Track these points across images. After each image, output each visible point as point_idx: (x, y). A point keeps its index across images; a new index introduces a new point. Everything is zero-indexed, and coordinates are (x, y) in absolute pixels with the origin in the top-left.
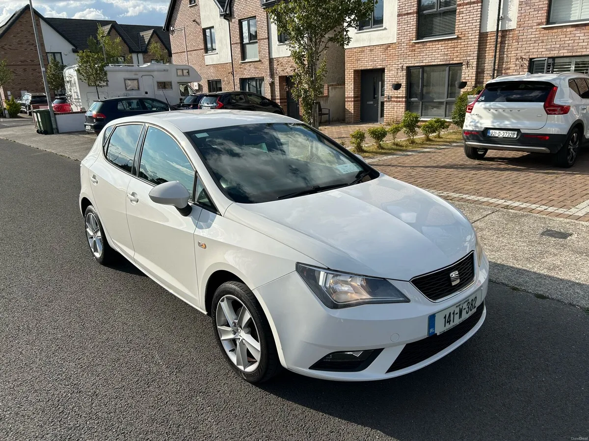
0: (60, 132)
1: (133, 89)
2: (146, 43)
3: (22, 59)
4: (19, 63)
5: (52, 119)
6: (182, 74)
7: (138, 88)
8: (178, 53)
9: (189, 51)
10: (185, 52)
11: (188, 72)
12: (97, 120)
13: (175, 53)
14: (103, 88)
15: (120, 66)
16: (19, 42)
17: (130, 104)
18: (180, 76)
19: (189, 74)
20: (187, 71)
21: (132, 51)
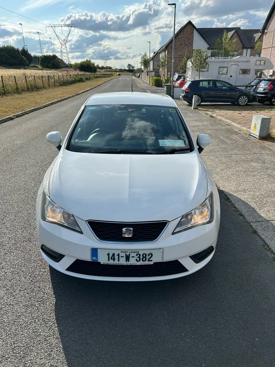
0: (174, 98)
1: (223, 74)
2: (255, 41)
3: (180, 54)
4: (178, 56)
5: (172, 90)
6: (259, 64)
7: (227, 73)
8: (266, 48)
9: (273, 47)
10: (270, 48)
11: (264, 63)
12: (186, 92)
13: (263, 49)
14: (204, 72)
15: (219, 58)
16: (180, 44)
17: (209, 84)
18: (258, 65)
19: (264, 64)
20: (264, 61)
21: (244, 47)
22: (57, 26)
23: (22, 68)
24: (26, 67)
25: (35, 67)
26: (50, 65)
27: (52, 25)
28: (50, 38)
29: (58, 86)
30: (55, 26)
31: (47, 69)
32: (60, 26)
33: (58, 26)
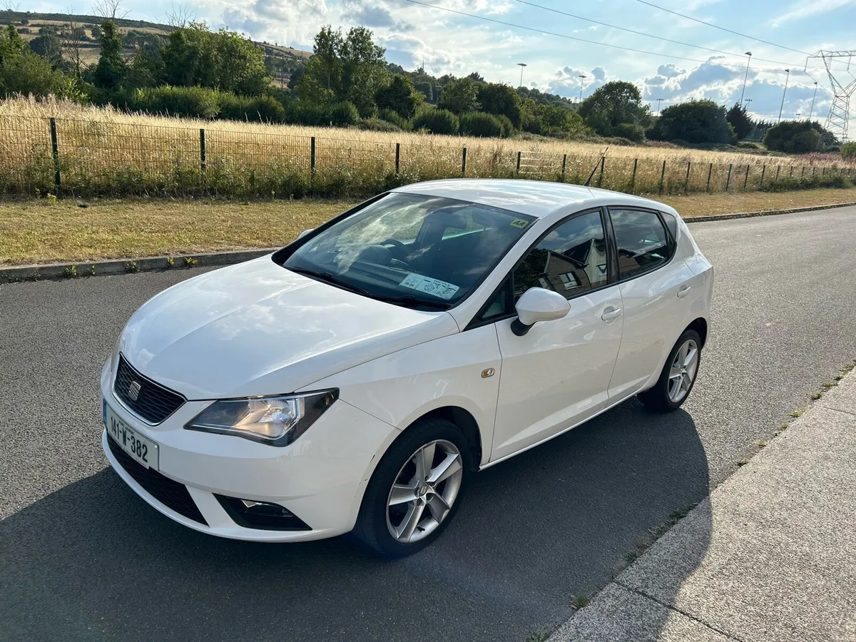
22: (837, 54)
23: (717, 147)
24: (726, 147)
25: (750, 147)
26: (789, 144)
27: (825, 53)
28: (816, 83)
29: (752, 191)
30: (834, 54)
31: (776, 153)
32: (847, 54)
33: (841, 54)
